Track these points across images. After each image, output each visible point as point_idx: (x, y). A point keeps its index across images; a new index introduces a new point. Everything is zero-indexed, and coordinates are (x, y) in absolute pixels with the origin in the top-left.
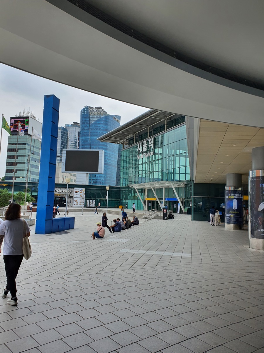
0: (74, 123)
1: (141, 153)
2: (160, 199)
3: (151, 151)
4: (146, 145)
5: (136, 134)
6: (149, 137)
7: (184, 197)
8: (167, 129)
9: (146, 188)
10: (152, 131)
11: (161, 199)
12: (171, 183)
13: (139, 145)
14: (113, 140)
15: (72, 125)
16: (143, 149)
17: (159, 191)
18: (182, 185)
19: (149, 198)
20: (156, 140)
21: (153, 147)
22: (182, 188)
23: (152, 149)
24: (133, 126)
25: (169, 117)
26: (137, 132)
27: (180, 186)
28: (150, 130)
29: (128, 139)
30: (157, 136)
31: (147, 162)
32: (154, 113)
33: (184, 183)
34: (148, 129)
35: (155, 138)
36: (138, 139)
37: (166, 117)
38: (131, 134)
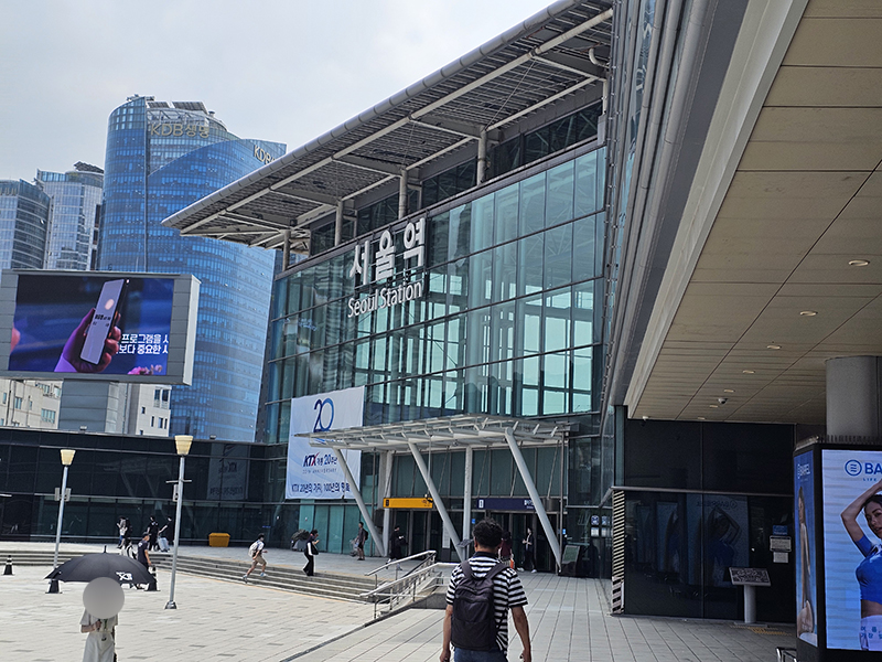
0: (80, 166)
1: (366, 289)
2: (447, 503)
3: (413, 278)
4: (392, 249)
5: (347, 205)
7: (564, 494)
9: (387, 450)
11: (453, 504)
13: (360, 251)
14: (238, 230)
15: (67, 174)
16: (378, 270)
17: (446, 462)
18: (554, 437)
19: (397, 497)
20: (438, 230)
21: (421, 263)
22: (551, 448)
23: (419, 272)
24: (329, 164)
25: (499, 128)
26: (352, 195)
27: (546, 442)
28: (411, 187)
29: (307, 227)
30: (440, 209)
31: (391, 328)
32: (428, 104)
33: (565, 426)
34: (402, 178)
35: (433, 219)
36: (356, 224)
37: (482, 126)
38: (324, 204)
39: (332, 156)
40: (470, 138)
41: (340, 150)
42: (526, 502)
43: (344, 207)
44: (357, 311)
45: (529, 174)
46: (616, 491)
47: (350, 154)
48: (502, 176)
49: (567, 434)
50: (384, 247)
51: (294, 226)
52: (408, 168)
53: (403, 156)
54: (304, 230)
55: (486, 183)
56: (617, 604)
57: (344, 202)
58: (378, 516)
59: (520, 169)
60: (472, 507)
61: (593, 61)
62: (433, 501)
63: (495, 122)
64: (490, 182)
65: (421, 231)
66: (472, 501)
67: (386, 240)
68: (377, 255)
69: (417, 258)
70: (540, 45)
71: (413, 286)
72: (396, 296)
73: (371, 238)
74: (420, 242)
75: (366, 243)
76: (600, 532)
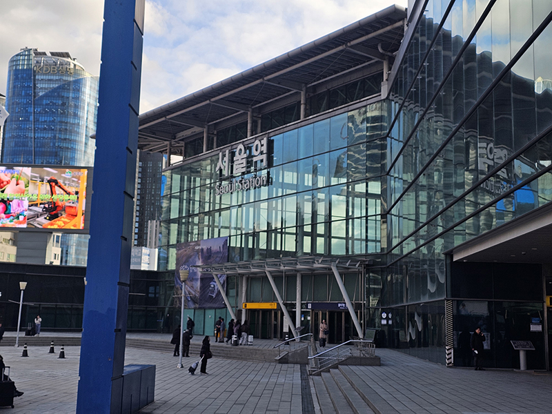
1: (227, 179)
2: (287, 305)
4: (245, 156)
6: (252, 135)
8: (305, 117)
9: (242, 275)
10: (259, 120)
12: (332, 261)
16: (234, 166)
18: (357, 267)
19: (250, 302)
20: (276, 145)
24: (207, 104)
26: (214, 122)
28: (255, 118)
29: (182, 140)
30: (277, 132)
31: (245, 202)
32: (276, 72)
33: (364, 261)
34: (249, 113)
35: (272, 138)
36: (215, 138)
37: (303, 85)
38: (196, 127)
39: (209, 100)
40: (295, 91)
41: (215, 97)
42: (339, 305)
43: (208, 129)
44: (221, 191)
45: (337, 114)
46: (448, 300)
47: (221, 99)
48: (318, 114)
49: (365, 265)
50: (240, 154)
51: (174, 139)
52: (253, 107)
54: (181, 142)
55: (308, 118)
56: (450, 361)
57: (209, 126)
58: (239, 313)
59: (330, 110)
60: (302, 308)
61: (380, 50)
62: (278, 304)
63: (312, 83)
64: (311, 117)
65: (265, 145)
66: (302, 304)
67: (241, 150)
68: (235, 159)
69: (262, 161)
70: (350, 41)
71: (260, 177)
72: (248, 183)
73: (230, 148)
74: (264, 152)
75: (227, 151)
76: (387, 322)
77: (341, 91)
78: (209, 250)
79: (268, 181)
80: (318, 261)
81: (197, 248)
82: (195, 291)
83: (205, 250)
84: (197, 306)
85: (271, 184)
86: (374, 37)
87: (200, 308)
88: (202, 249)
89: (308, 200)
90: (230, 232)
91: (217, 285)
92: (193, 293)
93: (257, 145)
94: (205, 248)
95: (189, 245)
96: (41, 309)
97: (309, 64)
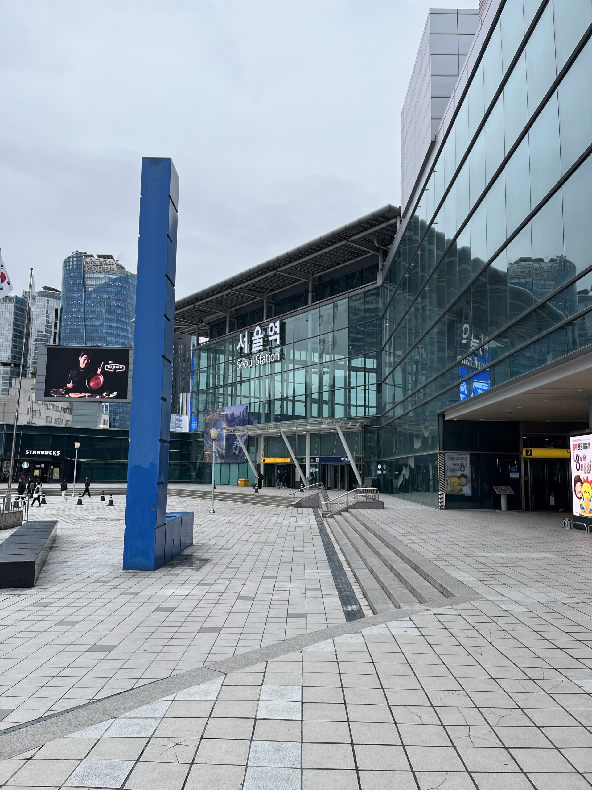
0: (45, 288)
1: (247, 356)
2: (299, 460)
3: (274, 350)
4: (262, 336)
5: (232, 313)
6: (267, 319)
7: (363, 455)
8: (312, 302)
9: (260, 435)
10: (273, 306)
12: (336, 422)
13: (242, 336)
15: (39, 292)
16: (253, 346)
17: (296, 441)
18: (357, 427)
19: (268, 457)
20: (287, 327)
21: (278, 342)
23: (277, 347)
24: (229, 293)
25: (319, 276)
26: (235, 308)
27: (351, 430)
28: (269, 304)
29: (208, 324)
30: (288, 316)
31: (262, 375)
32: (287, 264)
33: (363, 422)
34: (265, 300)
35: (284, 321)
36: (236, 323)
37: (311, 275)
38: (220, 312)
39: (231, 289)
40: (304, 280)
41: (236, 286)
42: (342, 459)
43: (230, 314)
44: (242, 366)
45: (339, 299)
46: (440, 453)
47: (241, 288)
48: (323, 300)
49: (363, 426)
50: (257, 335)
51: (201, 323)
52: (268, 295)
53: (267, 289)
54: (206, 325)
55: (315, 303)
56: (442, 504)
57: (230, 311)
58: (258, 467)
59: (334, 297)
60: (310, 462)
61: (376, 244)
62: (291, 459)
63: (318, 273)
64: (317, 302)
65: (278, 327)
66: (311, 459)
67: (258, 331)
68: (253, 338)
69: (276, 340)
70: (351, 236)
71: (275, 354)
72: (265, 359)
73: (249, 330)
74: (278, 332)
75: (246, 333)
76: (382, 472)
77: (343, 280)
78: (232, 415)
79: (281, 358)
80: (324, 423)
81: (222, 413)
82: (222, 449)
83: (229, 415)
84: (223, 461)
85: (284, 360)
86: (370, 233)
87: (225, 463)
88: (227, 414)
89: (315, 373)
90: (250, 400)
91: (240, 443)
92: (221, 450)
93: (272, 327)
94: (229, 413)
95: (216, 411)
96: (93, 464)
97: (315, 257)
